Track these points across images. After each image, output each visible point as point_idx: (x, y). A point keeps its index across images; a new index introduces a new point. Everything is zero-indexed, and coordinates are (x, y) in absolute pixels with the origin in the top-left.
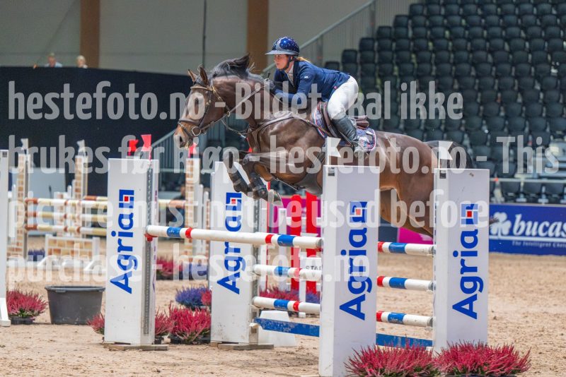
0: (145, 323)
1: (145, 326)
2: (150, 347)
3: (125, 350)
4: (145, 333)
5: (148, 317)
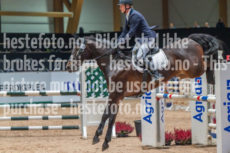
0: (158, 137)
3: (149, 149)
4: (158, 141)
5: (159, 134)
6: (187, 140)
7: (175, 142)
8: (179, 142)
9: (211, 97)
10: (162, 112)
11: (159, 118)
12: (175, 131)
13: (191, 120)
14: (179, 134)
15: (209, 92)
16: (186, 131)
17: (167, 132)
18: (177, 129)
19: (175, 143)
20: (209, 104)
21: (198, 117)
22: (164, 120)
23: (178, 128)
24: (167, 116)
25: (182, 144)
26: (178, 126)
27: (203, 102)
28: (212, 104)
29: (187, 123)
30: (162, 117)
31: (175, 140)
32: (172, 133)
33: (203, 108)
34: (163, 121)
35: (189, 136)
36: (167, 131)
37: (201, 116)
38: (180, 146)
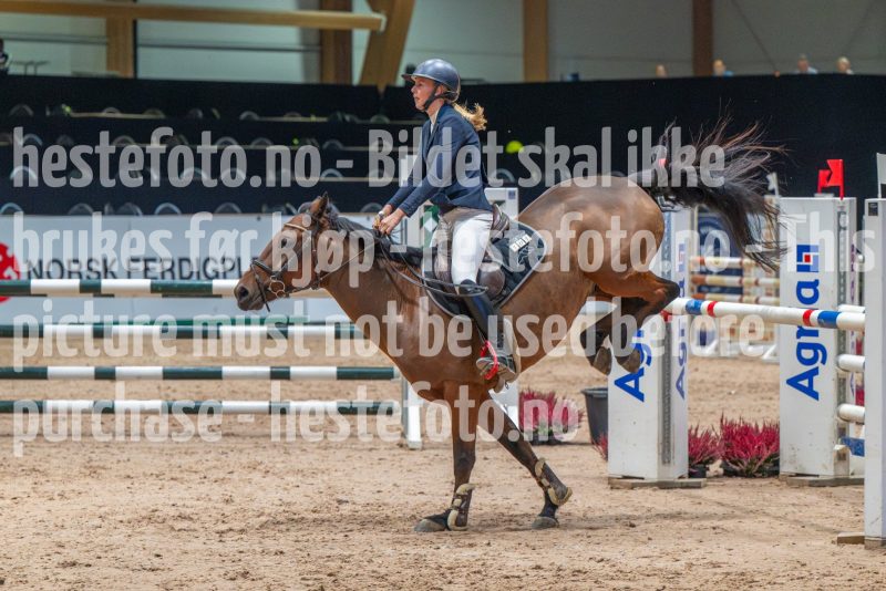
0: (664, 447)
1: (664, 452)
2: (673, 483)
3: (633, 487)
4: (664, 462)
5: (669, 438)
6: (763, 460)
7: (721, 467)
8: (734, 467)
9: (850, 314)
10: (681, 361)
11: (669, 383)
12: (722, 427)
13: (778, 393)
14: (738, 438)
15: (842, 297)
16: (761, 428)
17: (697, 430)
18: (729, 419)
19: (721, 471)
20: (842, 339)
21: (805, 383)
22: (686, 390)
23: (732, 417)
24: (698, 376)
25: (747, 474)
26: (734, 411)
27: (822, 331)
28: (851, 340)
29: (766, 402)
30: (681, 378)
31: (724, 459)
32: (713, 434)
33: (820, 352)
34: (682, 394)
35: (771, 447)
36: (694, 427)
37: (815, 378)
38: (738, 481)
